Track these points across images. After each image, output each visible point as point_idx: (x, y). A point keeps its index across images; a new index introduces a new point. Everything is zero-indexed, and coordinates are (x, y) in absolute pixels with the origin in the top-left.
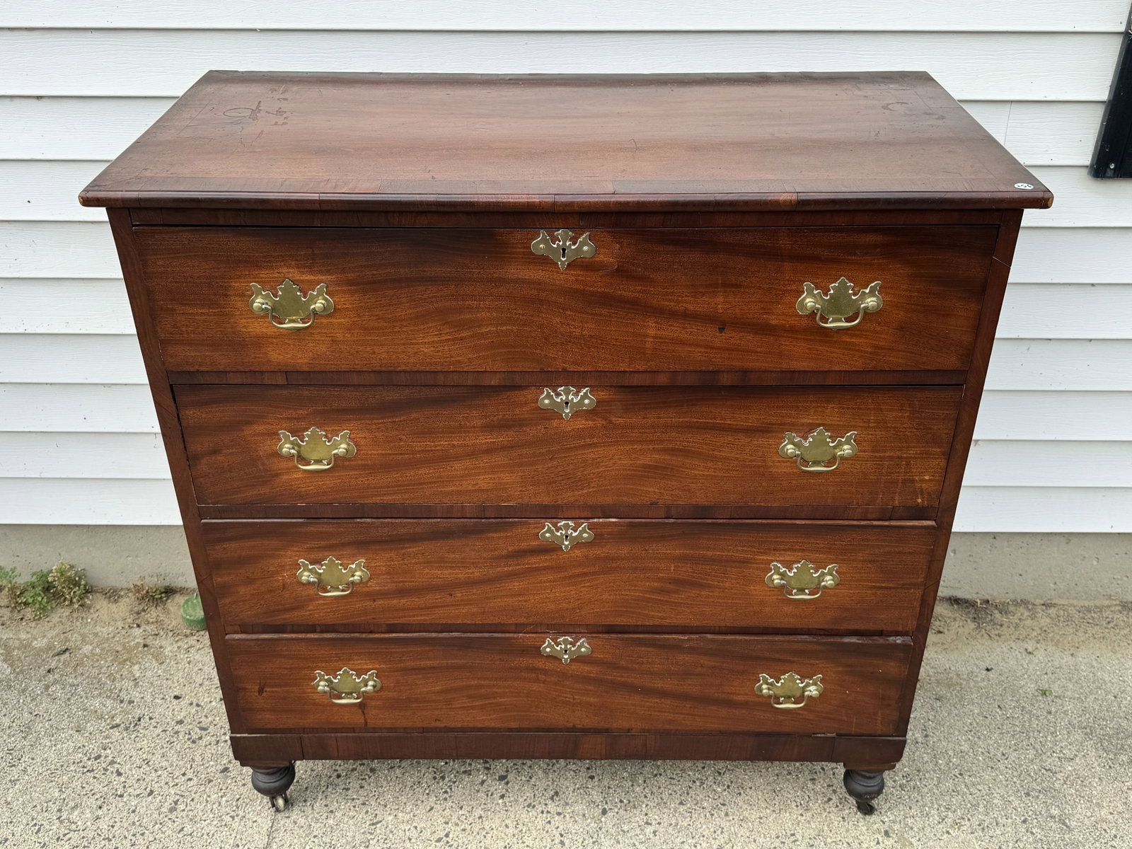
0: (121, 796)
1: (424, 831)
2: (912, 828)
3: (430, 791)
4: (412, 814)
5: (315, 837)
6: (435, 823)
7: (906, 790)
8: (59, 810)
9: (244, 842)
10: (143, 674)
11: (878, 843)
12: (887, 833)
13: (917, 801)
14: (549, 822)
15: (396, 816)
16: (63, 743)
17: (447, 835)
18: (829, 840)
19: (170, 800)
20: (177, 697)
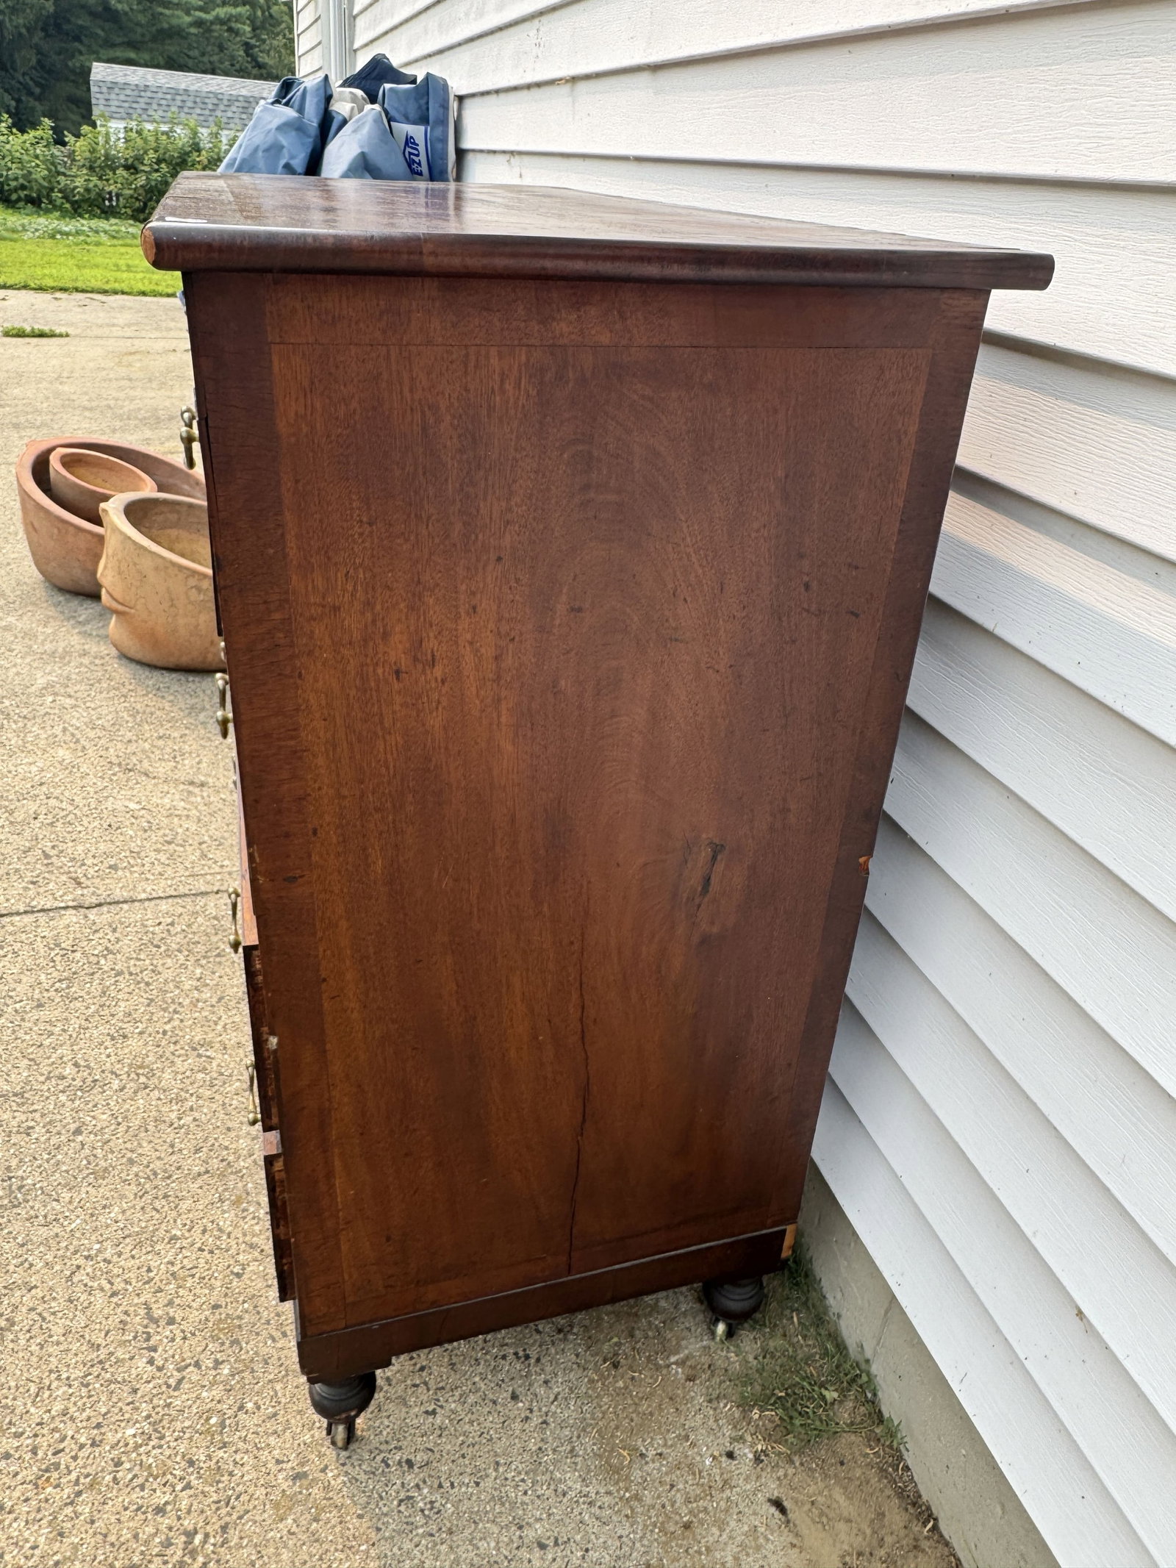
2: (316, 1520)
7: (402, 1508)
11: (278, 1462)
12: (297, 1477)
18: (278, 1387)
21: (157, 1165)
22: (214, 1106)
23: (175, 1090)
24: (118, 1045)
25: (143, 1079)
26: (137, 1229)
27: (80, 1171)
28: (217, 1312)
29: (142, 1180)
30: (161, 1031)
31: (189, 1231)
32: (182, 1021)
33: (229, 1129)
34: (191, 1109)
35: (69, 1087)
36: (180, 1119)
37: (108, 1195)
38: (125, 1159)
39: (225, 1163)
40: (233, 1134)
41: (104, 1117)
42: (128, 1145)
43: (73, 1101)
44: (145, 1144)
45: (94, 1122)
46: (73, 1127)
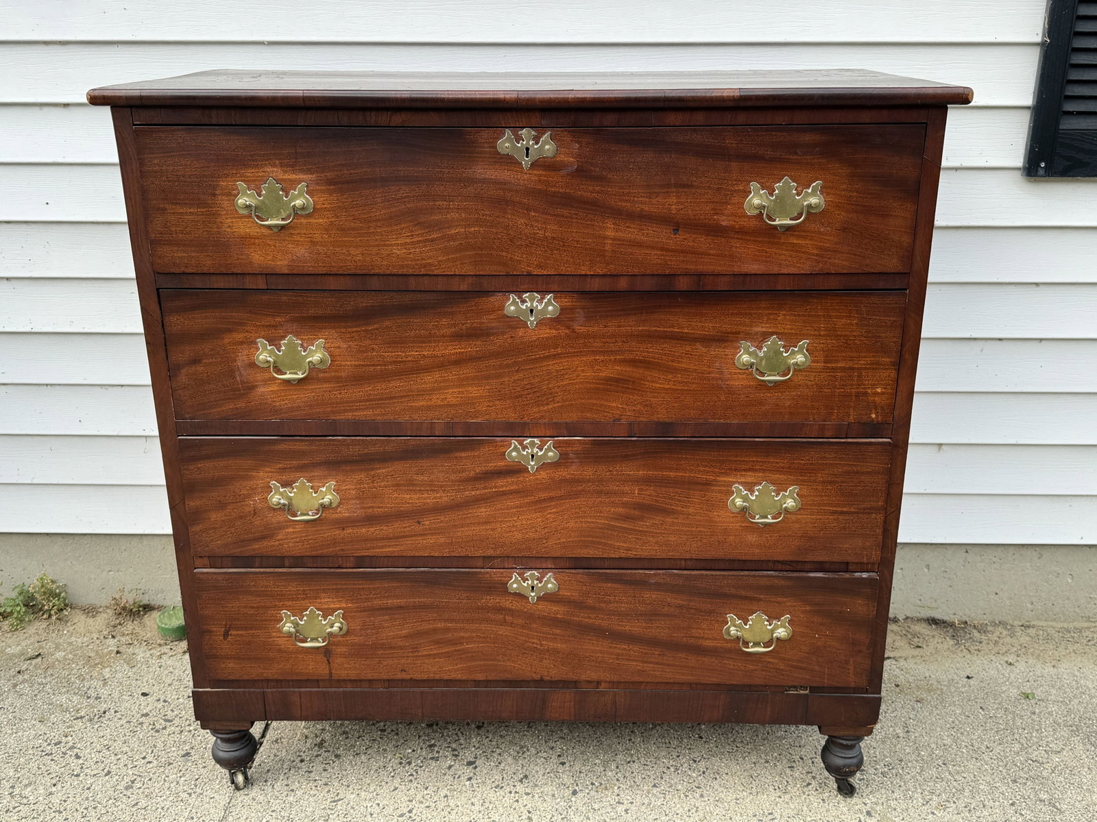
0: (78, 775)
1: (386, 807)
2: (895, 809)
3: (395, 774)
4: (375, 793)
5: (273, 811)
6: (399, 801)
7: (888, 777)
8: (13, 787)
9: (199, 815)
10: (113, 676)
12: (869, 813)
13: (900, 786)
14: (517, 801)
15: (358, 794)
16: (25, 731)
17: (410, 811)
19: (127, 779)
20: (144, 694)
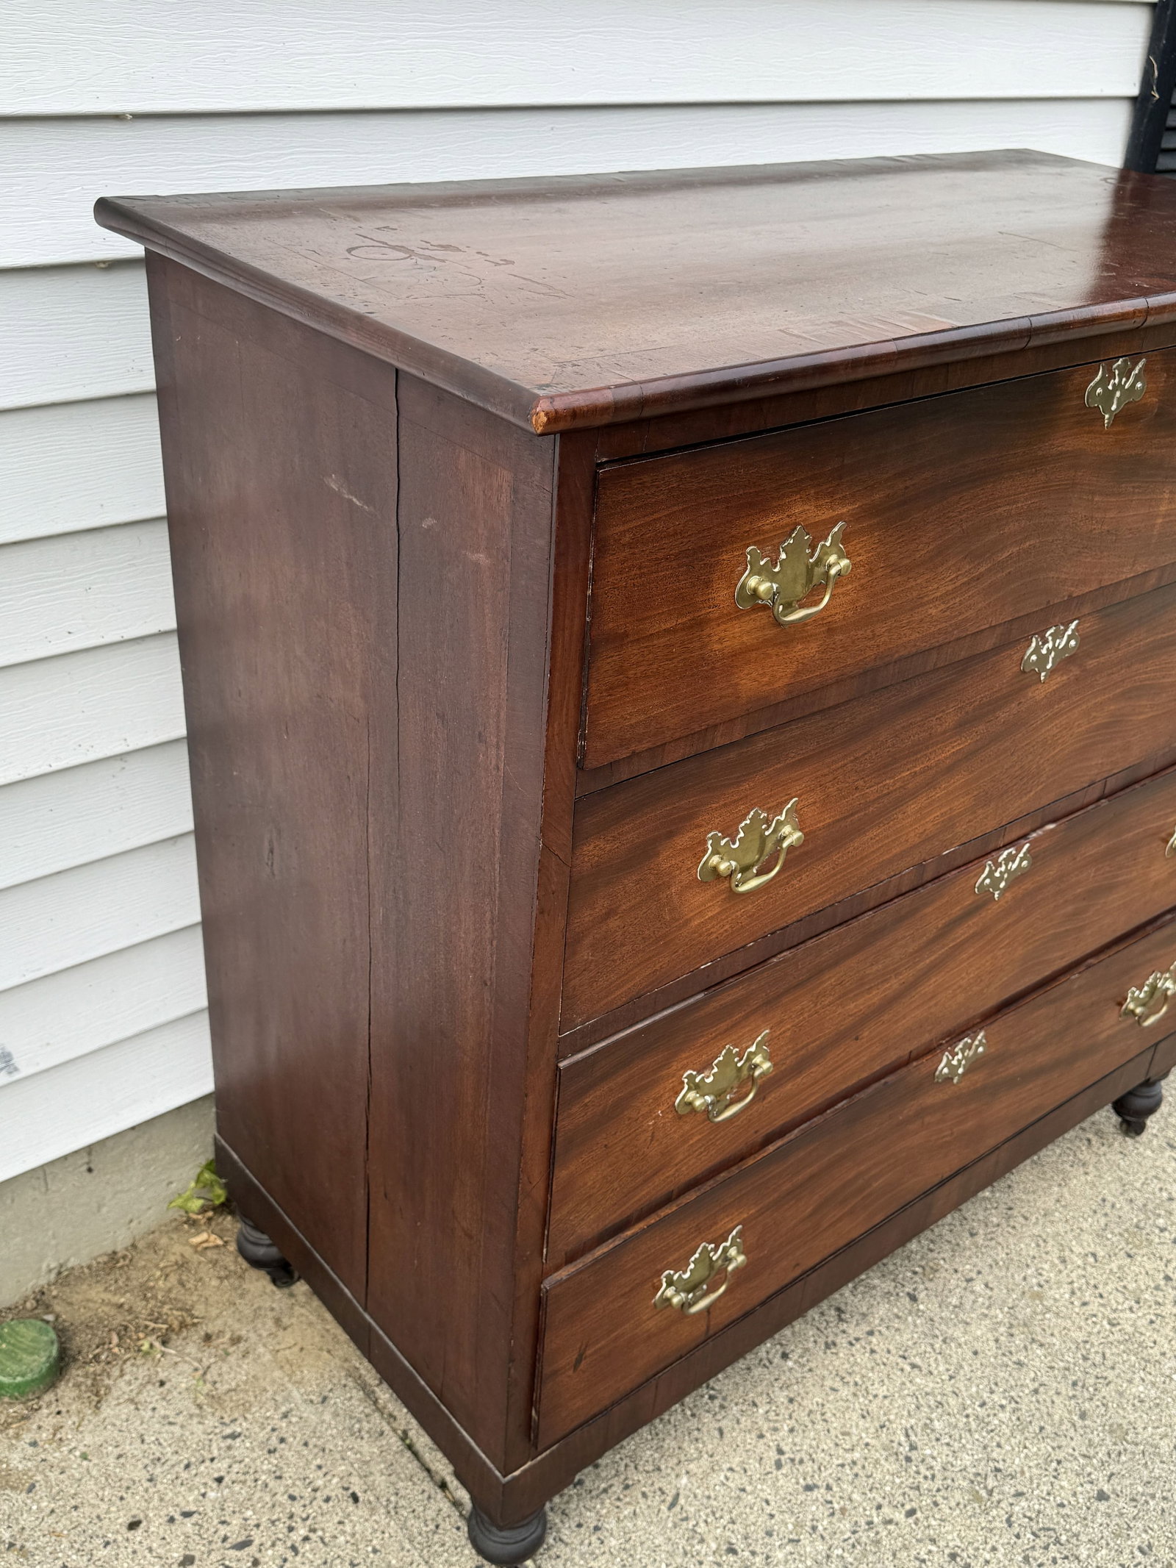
4: (706, 1456)
6: (748, 1447)
14: (873, 1351)
15: (688, 1472)
17: (780, 1452)
21: (1066, 1390)
22: (961, 1386)
23: (977, 1436)
24: (971, 1551)
25: (991, 1483)
26: (1133, 1358)
27: (1133, 1453)
28: (1132, 1252)
29: (1091, 1389)
30: (911, 1520)
31: (1095, 1316)
32: (879, 1507)
33: (976, 1353)
34: (983, 1405)
35: (1066, 1557)
36: (1002, 1407)
37: (1129, 1408)
38: (1086, 1422)
39: (1013, 1331)
40: (978, 1346)
41: (1064, 1483)
42: (1072, 1433)
43: (1076, 1535)
44: (1056, 1417)
45: (1080, 1489)
46: (1103, 1506)
